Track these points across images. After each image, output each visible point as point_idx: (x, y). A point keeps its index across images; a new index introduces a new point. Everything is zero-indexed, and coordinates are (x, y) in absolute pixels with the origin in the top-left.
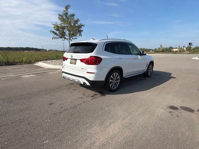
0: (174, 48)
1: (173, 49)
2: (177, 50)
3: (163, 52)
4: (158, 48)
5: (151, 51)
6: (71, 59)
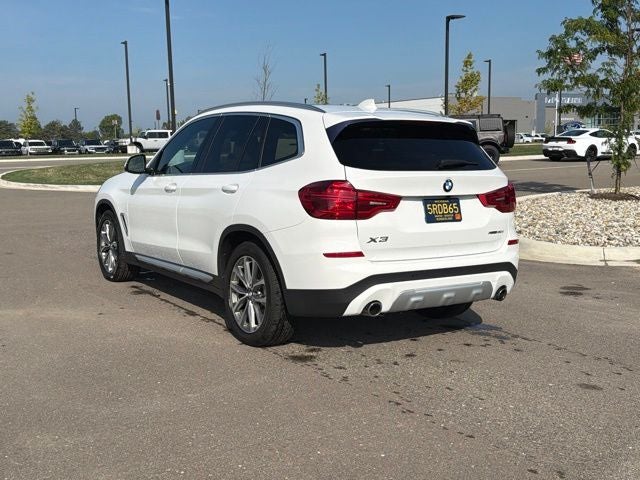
6: (428, 201)
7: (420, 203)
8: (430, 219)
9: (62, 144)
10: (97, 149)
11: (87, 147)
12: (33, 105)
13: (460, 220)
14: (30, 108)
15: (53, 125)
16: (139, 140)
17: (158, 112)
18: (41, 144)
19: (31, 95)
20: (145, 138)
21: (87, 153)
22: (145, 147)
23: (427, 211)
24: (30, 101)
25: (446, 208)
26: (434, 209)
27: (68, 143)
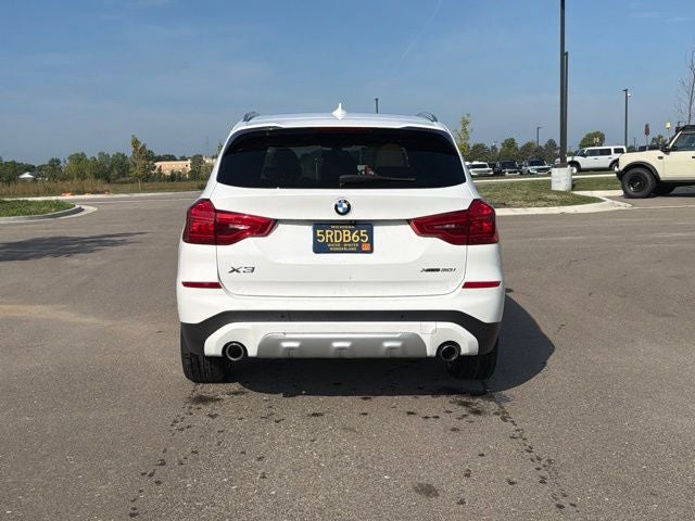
0: (160, 159)
1: (158, 164)
2: (178, 166)
3: (108, 180)
4: (70, 158)
5: (27, 175)
6: (318, 225)
7: (310, 229)
8: (320, 248)
9: (504, 166)
10: (539, 170)
11: (529, 168)
12: (468, 128)
13: (371, 251)
14: (464, 130)
15: (528, 146)
16: (577, 159)
17: (647, 126)
18: (484, 166)
19: (466, 118)
20: (584, 156)
21: (530, 174)
22: (583, 166)
23: (315, 237)
24: (465, 123)
25: (347, 235)
26: (329, 235)
27: (511, 165)
